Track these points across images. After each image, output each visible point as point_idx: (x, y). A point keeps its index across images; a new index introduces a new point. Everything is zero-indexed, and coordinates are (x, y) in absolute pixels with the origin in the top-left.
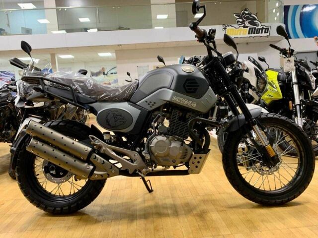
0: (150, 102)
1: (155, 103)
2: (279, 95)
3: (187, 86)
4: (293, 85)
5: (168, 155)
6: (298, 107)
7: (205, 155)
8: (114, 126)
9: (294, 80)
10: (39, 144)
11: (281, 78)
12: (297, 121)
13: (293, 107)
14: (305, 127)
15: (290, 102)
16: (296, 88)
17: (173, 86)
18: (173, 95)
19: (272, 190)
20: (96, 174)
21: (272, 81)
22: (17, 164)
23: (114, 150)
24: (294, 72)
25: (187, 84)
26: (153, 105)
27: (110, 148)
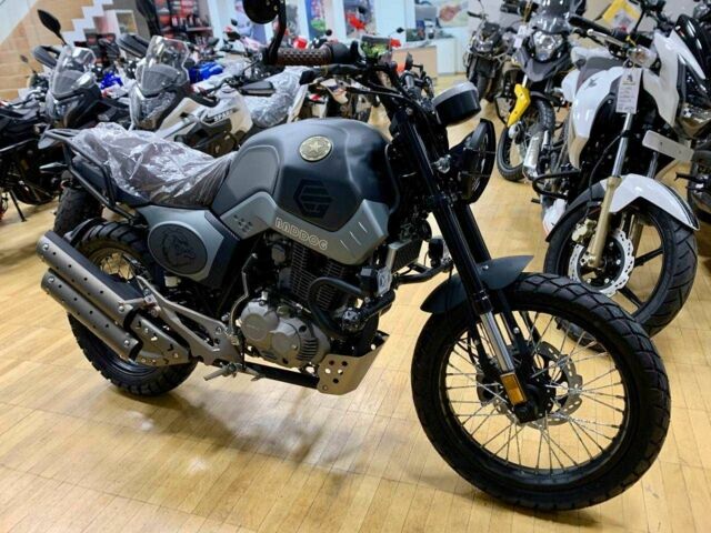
0: (242, 221)
1: (250, 224)
3: (302, 198)
10: (56, 283)
17: (277, 193)
18: (277, 215)
19: (565, 466)
23: (179, 315)
25: (302, 194)
26: (246, 227)
27: (171, 308)
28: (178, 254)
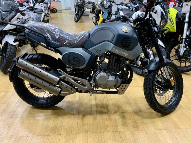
0: (97, 50)
1: (100, 51)
2: (174, 30)
3: (124, 42)
4: (185, 23)
5: (107, 84)
6: (184, 40)
7: (128, 84)
8: (73, 64)
9: (187, 20)
10: (27, 74)
11: (179, 16)
12: (181, 49)
13: (181, 39)
14: (185, 53)
15: (180, 35)
16: (186, 25)
17: (114, 41)
18: (113, 47)
20: (62, 93)
21: (172, 18)
22: (13, 79)
23: (73, 79)
24: (189, 13)
25: (123, 41)
26: (99, 52)
27: (70, 77)
28: (74, 61)
